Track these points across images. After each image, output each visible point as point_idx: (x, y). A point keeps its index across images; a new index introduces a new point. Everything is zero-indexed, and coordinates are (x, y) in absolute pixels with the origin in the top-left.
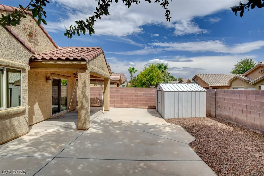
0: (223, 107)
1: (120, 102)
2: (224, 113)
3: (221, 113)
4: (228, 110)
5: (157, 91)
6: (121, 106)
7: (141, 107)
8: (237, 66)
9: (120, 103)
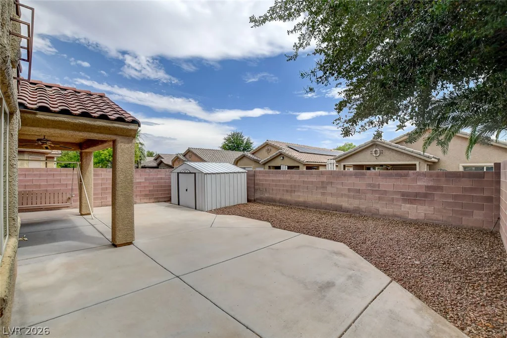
0: (264, 189)
1: (101, 196)
2: (266, 195)
3: (262, 196)
4: (271, 191)
5: (177, 174)
6: (103, 204)
7: (142, 201)
8: (227, 140)
9: (102, 198)
